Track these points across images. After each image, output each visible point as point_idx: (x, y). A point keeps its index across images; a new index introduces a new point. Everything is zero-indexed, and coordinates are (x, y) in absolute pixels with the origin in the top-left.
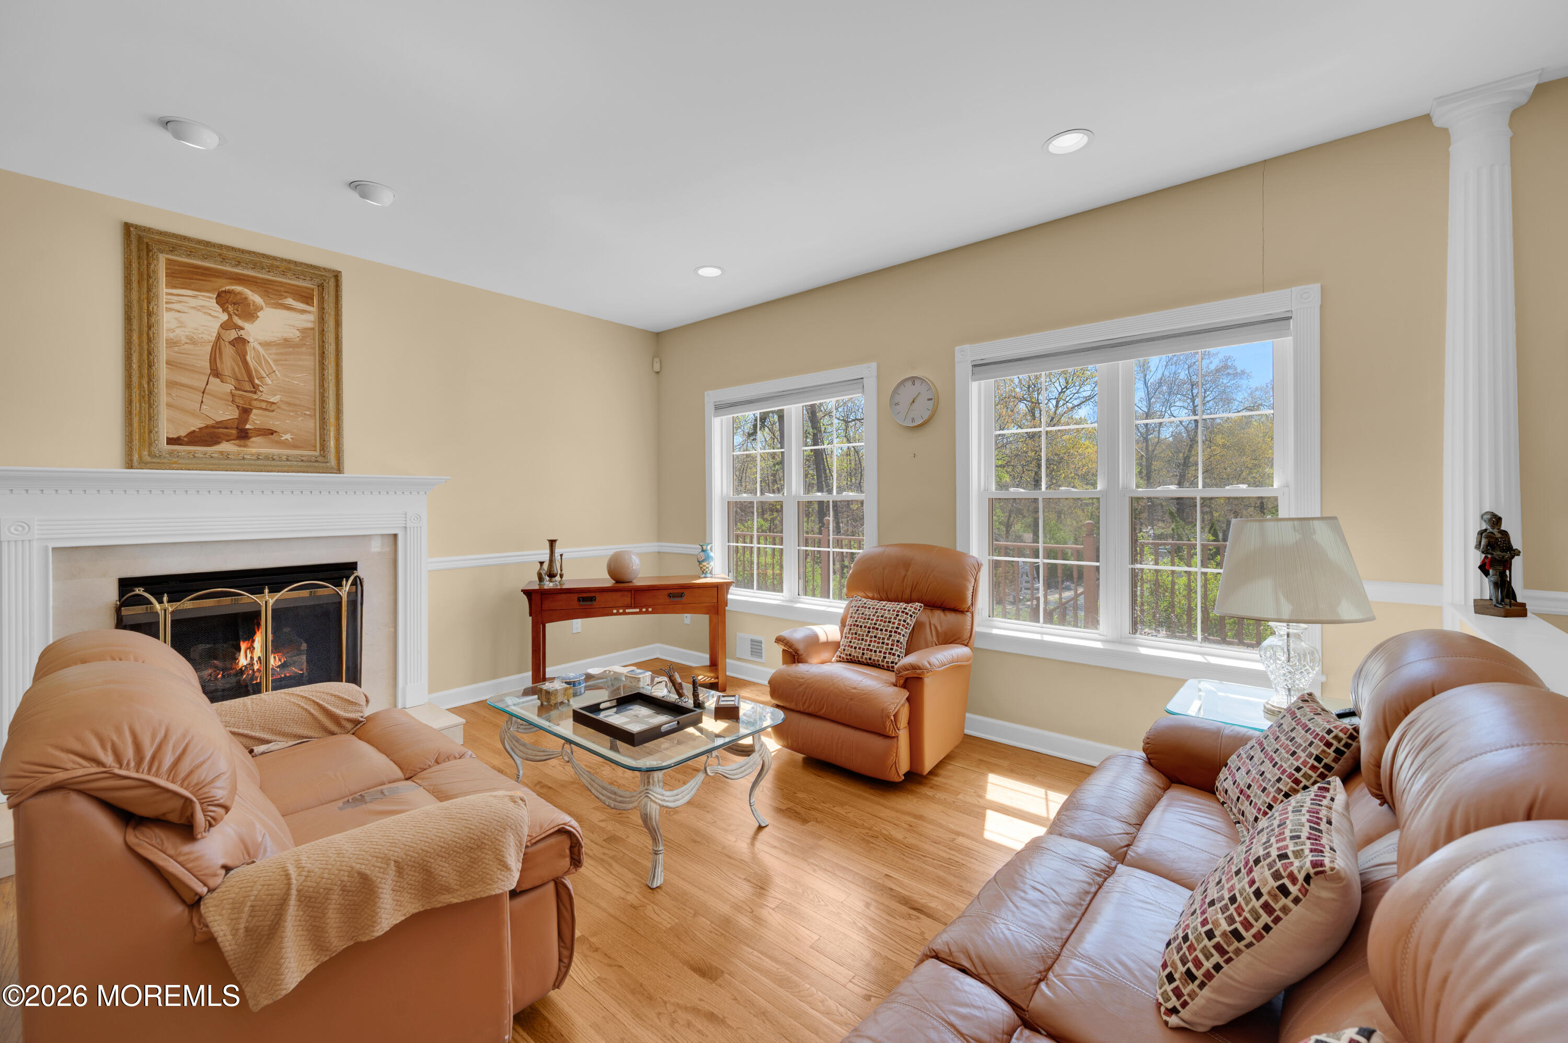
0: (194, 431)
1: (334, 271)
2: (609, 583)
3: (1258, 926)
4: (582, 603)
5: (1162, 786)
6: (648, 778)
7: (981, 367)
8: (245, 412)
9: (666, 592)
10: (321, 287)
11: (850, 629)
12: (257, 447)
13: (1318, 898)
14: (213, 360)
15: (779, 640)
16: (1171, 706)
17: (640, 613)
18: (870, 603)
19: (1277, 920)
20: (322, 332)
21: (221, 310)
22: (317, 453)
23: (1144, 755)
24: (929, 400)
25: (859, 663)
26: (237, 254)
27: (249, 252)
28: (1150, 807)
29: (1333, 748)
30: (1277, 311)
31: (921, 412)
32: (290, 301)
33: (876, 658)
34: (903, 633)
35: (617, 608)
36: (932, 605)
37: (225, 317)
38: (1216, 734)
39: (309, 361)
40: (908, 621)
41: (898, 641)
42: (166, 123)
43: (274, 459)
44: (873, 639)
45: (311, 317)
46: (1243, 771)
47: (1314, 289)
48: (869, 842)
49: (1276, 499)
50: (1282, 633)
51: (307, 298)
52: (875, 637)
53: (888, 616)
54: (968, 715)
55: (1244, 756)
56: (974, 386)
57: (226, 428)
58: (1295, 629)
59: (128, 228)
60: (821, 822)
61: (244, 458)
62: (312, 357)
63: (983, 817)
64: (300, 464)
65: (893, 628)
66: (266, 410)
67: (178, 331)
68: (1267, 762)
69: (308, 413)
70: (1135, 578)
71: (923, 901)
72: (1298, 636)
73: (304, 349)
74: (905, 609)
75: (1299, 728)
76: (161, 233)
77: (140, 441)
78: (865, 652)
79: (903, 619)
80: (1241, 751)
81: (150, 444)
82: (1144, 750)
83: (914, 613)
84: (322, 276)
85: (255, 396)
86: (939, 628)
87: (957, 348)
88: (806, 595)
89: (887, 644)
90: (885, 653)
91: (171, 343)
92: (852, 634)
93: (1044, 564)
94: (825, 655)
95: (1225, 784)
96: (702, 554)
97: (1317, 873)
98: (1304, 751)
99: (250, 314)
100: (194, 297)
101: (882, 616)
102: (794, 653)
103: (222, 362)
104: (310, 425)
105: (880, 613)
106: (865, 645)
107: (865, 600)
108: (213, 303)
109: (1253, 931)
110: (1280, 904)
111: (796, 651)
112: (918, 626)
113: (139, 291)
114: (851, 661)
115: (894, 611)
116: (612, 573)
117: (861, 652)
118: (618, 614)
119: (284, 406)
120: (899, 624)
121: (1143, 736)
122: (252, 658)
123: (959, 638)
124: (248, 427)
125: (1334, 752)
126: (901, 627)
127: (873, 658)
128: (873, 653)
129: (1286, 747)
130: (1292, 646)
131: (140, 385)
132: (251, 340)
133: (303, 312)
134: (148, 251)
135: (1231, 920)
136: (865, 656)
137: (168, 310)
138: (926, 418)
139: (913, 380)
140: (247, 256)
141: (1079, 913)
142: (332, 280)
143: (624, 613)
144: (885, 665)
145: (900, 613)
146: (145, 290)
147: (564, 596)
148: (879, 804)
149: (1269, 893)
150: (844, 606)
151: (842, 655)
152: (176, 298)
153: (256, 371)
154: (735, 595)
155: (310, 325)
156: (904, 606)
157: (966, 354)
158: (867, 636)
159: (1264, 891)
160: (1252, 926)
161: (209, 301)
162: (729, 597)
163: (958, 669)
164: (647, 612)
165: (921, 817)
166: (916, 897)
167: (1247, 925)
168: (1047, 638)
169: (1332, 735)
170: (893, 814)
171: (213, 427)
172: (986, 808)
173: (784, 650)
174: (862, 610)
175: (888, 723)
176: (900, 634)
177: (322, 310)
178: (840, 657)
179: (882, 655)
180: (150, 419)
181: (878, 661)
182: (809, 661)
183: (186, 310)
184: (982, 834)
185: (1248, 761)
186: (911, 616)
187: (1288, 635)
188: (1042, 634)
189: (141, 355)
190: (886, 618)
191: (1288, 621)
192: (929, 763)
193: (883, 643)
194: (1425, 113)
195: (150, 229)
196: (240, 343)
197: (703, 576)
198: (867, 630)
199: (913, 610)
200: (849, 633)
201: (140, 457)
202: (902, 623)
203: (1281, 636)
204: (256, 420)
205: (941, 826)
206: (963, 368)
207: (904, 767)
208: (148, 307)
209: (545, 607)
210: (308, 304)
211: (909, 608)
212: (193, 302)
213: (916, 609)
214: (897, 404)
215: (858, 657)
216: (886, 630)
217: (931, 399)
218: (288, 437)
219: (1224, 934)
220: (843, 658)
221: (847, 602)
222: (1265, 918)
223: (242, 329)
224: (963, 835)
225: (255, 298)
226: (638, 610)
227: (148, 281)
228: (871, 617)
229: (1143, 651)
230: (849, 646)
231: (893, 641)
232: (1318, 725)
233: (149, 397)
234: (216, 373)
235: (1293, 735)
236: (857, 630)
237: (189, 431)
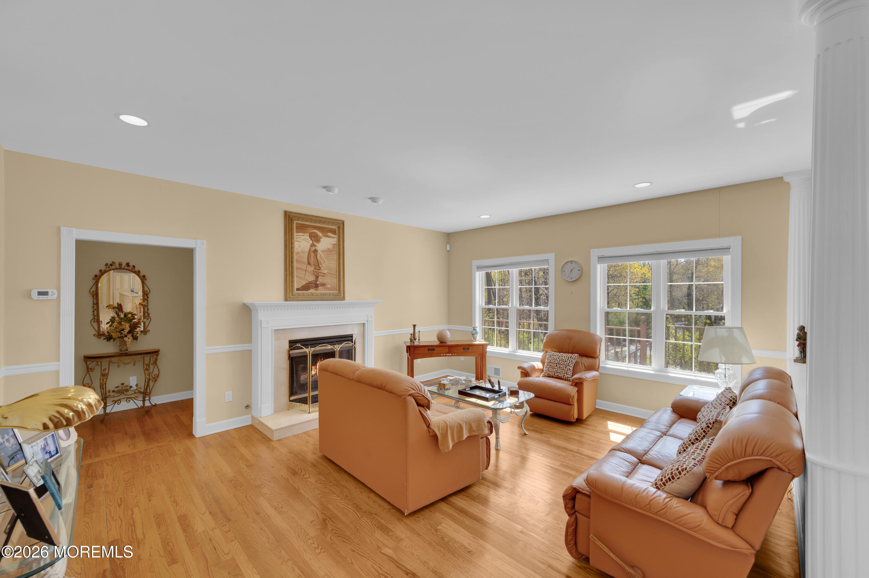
0: (303, 285)
1: (342, 221)
2: (437, 343)
3: (702, 436)
4: (429, 351)
5: (678, 418)
6: (496, 412)
7: (602, 259)
8: (317, 277)
9: (462, 347)
10: (339, 228)
11: (548, 364)
12: (321, 290)
13: (716, 427)
14: (308, 259)
15: (519, 368)
16: (681, 394)
17: (452, 356)
18: (556, 353)
19: (706, 434)
20: (339, 245)
21: (310, 240)
22: (337, 292)
23: (672, 409)
24: (578, 270)
25: (553, 377)
26: (315, 218)
27: (318, 217)
28: (674, 423)
29: (732, 402)
30: (725, 245)
31: (575, 275)
32: (329, 234)
33: (560, 376)
34: (571, 366)
35: (443, 353)
36: (582, 355)
37: (311, 242)
38: (697, 401)
39: (335, 257)
40: (573, 361)
41: (569, 369)
42: (325, 187)
43: (326, 295)
44: (559, 368)
45: (335, 239)
46: (705, 412)
47: (739, 238)
48: (568, 440)
49: (724, 316)
50: (723, 368)
51: (334, 232)
52: (560, 367)
53: (565, 359)
54: (597, 400)
55: (706, 407)
56: (599, 266)
57: (312, 284)
58: (727, 366)
59: (286, 212)
60: (548, 434)
61: (317, 295)
62: (336, 255)
63: (609, 435)
64: (333, 296)
65: (567, 364)
66: (323, 276)
67: (299, 249)
68: (713, 408)
69: (335, 276)
70: (667, 345)
71: (593, 456)
72: (729, 369)
73: (333, 252)
74: (571, 356)
75: (723, 397)
76: (295, 213)
77: (289, 290)
78: (555, 373)
79: (571, 360)
80: (706, 406)
81: (292, 291)
82: (672, 407)
83: (575, 358)
84: (339, 223)
85: (320, 271)
86: (585, 364)
87: (591, 250)
88: (519, 349)
89: (565, 370)
90: (564, 374)
91: (298, 253)
92: (549, 366)
93: (628, 339)
94: (537, 374)
95: (700, 417)
96: (474, 331)
97: (716, 421)
98: (724, 403)
99: (318, 241)
100: (303, 235)
101: (562, 359)
102: (526, 373)
103: (311, 259)
104: (335, 281)
105: (561, 358)
106: (555, 370)
107: (553, 353)
108: (308, 238)
109: (701, 437)
110: (707, 430)
111: (527, 372)
112: (577, 364)
113: (289, 235)
114: (549, 376)
115: (567, 357)
116: (439, 339)
117: (554, 373)
118: (443, 356)
119: (328, 274)
120: (569, 362)
121: (671, 402)
122: (316, 372)
123: (594, 368)
124: (318, 283)
125: (733, 403)
126: (570, 363)
127: (559, 375)
128: (559, 373)
129: (719, 403)
130: (727, 372)
131: (289, 269)
132: (319, 250)
133: (333, 238)
134: (292, 220)
135: (696, 436)
136: (555, 375)
137: (296, 241)
138: (577, 278)
139: (572, 262)
140: (317, 218)
141: (653, 444)
142: (342, 224)
143: (446, 356)
144: (565, 378)
145: (569, 358)
146: (290, 235)
147: (423, 348)
148: (569, 430)
149: (705, 428)
150: (542, 355)
151: (545, 374)
152: (298, 237)
153: (320, 262)
154: (489, 349)
155: (335, 243)
156: (571, 355)
157: (595, 253)
158: (556, 367)
159: (704, 428)
160: (700, 436)
161: (306, 236)
162: (487, 350)
163: (595, 380)
164: (455, 355)
165: (584, 434)
166: (590, 455)
167: (699, 436)
168: (630, 369)
169: (732, 398)
170: (574, 432)
171: (308, 284)
172: (609, 432)
173: (521, 372)
174: (552, 357)
175: (571, 399)
176: (570, 366)
177: (339, 236)
178: (544, 375)
179: (563, 374)
180: (292, 282)
181: (561, 377)
182: (532, 376)
183: (301, 241)
184: (610, 439)
185: (707, 409)
186: (574, 359)
187: (725, 369)
188: (628, 367)
189: (289, 258)
190: (564, 360)
191: (725, 364)
192: (585, 416)
193: (563, 370)
194: (780, 176)
195: (291, 212)
196: (316, 251)
197: (474, 340)
198: (556, 364)
199: (575, 357)
200: (548, 365)
201: (289, 296)
202: (571, 362)
203: (723, 369)
204: (320, 280)
205: (593, 436)
206: (594, 258)
207: (576, 416)
208: (291, 241)
209: (416, 352)
210: (335, 234)
211: (573, 356)
212: (303, 238)
213: (576, 356)
214: (564, 271)
215: (552, 375)
216: (564, 365)
217: (580, 270)
218: (329, 286)
219: (694, 440)
220: (546, 375)
221: (543, 353)
222: (704, 434)
223: (316, 246)
224: (602, 439)
225: (320, 234)
226: (451, 354)
227: (291, 231)
228: (557, 359)
229: (670, 375)
230: (548, 371)
231: (567, 369)
232: (729, 396)
233: (292, 274)
234: (309, 264)
235: (721, 399)
236: (551, 364)
237: (302, 285)
